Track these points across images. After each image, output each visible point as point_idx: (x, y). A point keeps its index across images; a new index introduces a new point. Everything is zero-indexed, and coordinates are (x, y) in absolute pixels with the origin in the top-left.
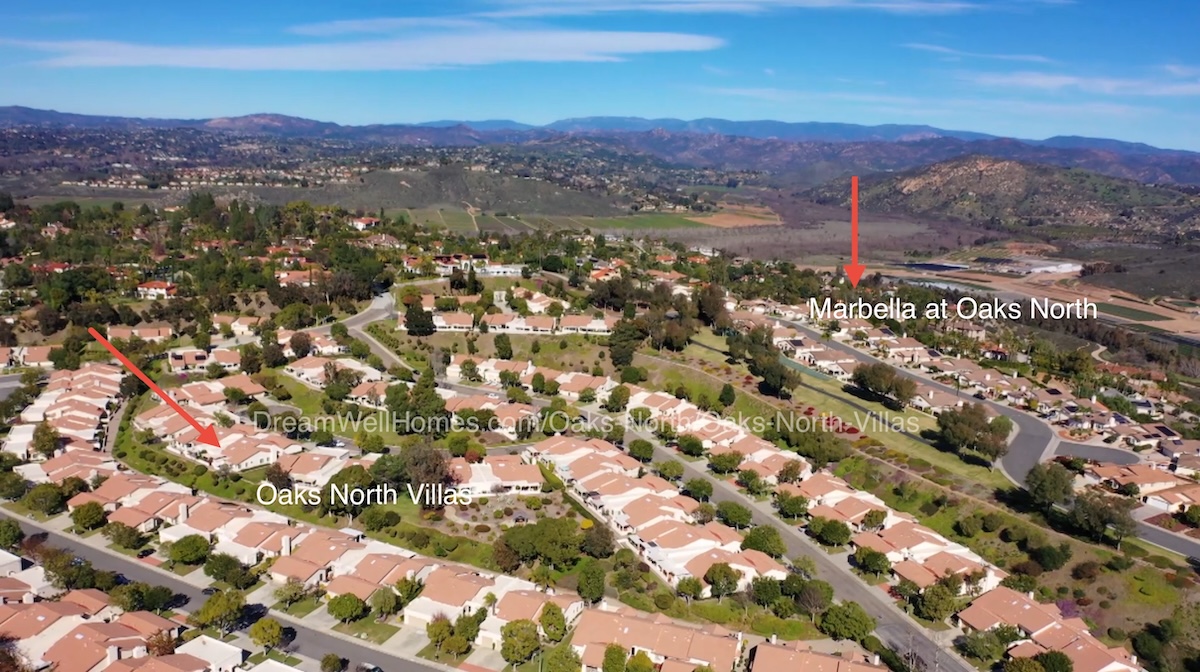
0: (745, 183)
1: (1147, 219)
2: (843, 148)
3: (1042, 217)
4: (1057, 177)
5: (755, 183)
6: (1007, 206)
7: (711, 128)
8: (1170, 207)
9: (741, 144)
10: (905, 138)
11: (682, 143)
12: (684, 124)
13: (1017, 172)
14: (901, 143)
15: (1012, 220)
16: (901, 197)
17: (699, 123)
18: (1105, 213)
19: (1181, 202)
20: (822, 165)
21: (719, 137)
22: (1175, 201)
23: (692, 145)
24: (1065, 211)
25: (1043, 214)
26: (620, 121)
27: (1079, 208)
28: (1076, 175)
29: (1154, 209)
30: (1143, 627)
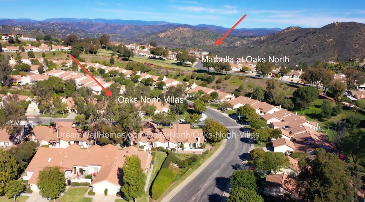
0: (112, 36)
1: (224, 43)
2: (141, 27)
3: (198, 43)
4: (201, 32)
5: (115, 37)
6: (188, 40)
7: (100, 22)
8: (229, 40)
9: (110, 26)
10: (159, 25)
11: (91, 26)
12: (91, 20)
13: (190, 31)
14: (158, 26)
15: (190, 44)
16: (159, 39)
17: (96, 20)
18: (213, 42)
19: (231, 38)
20: (136, 31)
21: (103, 24)
22: (230, 38)
23: (94, 26)
24: (203, 41)
25: (198, 42)
26: (69, 19)
27: (207, 41)
28: (206, 32)
29: (225, 40)
30: (234, 90)
